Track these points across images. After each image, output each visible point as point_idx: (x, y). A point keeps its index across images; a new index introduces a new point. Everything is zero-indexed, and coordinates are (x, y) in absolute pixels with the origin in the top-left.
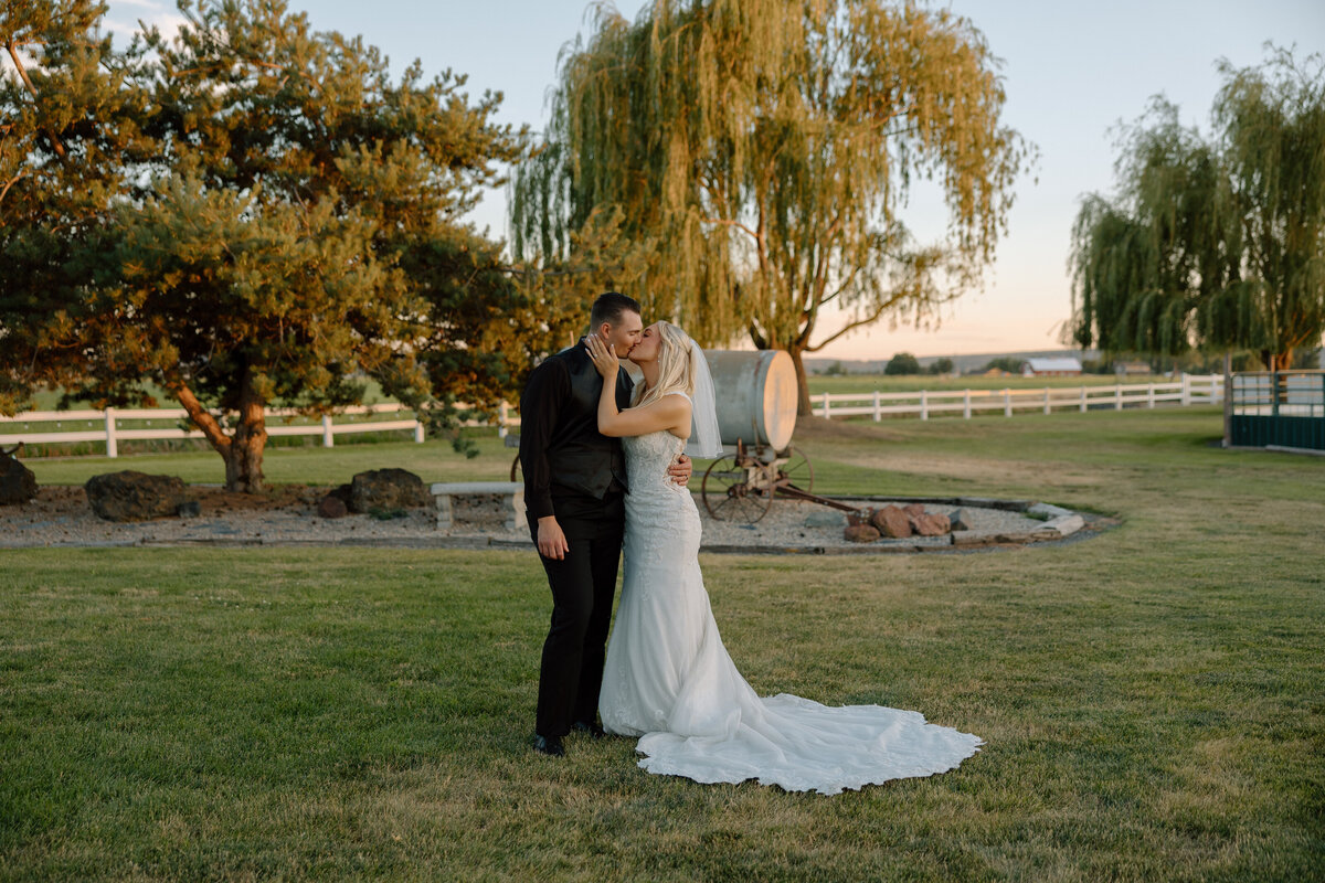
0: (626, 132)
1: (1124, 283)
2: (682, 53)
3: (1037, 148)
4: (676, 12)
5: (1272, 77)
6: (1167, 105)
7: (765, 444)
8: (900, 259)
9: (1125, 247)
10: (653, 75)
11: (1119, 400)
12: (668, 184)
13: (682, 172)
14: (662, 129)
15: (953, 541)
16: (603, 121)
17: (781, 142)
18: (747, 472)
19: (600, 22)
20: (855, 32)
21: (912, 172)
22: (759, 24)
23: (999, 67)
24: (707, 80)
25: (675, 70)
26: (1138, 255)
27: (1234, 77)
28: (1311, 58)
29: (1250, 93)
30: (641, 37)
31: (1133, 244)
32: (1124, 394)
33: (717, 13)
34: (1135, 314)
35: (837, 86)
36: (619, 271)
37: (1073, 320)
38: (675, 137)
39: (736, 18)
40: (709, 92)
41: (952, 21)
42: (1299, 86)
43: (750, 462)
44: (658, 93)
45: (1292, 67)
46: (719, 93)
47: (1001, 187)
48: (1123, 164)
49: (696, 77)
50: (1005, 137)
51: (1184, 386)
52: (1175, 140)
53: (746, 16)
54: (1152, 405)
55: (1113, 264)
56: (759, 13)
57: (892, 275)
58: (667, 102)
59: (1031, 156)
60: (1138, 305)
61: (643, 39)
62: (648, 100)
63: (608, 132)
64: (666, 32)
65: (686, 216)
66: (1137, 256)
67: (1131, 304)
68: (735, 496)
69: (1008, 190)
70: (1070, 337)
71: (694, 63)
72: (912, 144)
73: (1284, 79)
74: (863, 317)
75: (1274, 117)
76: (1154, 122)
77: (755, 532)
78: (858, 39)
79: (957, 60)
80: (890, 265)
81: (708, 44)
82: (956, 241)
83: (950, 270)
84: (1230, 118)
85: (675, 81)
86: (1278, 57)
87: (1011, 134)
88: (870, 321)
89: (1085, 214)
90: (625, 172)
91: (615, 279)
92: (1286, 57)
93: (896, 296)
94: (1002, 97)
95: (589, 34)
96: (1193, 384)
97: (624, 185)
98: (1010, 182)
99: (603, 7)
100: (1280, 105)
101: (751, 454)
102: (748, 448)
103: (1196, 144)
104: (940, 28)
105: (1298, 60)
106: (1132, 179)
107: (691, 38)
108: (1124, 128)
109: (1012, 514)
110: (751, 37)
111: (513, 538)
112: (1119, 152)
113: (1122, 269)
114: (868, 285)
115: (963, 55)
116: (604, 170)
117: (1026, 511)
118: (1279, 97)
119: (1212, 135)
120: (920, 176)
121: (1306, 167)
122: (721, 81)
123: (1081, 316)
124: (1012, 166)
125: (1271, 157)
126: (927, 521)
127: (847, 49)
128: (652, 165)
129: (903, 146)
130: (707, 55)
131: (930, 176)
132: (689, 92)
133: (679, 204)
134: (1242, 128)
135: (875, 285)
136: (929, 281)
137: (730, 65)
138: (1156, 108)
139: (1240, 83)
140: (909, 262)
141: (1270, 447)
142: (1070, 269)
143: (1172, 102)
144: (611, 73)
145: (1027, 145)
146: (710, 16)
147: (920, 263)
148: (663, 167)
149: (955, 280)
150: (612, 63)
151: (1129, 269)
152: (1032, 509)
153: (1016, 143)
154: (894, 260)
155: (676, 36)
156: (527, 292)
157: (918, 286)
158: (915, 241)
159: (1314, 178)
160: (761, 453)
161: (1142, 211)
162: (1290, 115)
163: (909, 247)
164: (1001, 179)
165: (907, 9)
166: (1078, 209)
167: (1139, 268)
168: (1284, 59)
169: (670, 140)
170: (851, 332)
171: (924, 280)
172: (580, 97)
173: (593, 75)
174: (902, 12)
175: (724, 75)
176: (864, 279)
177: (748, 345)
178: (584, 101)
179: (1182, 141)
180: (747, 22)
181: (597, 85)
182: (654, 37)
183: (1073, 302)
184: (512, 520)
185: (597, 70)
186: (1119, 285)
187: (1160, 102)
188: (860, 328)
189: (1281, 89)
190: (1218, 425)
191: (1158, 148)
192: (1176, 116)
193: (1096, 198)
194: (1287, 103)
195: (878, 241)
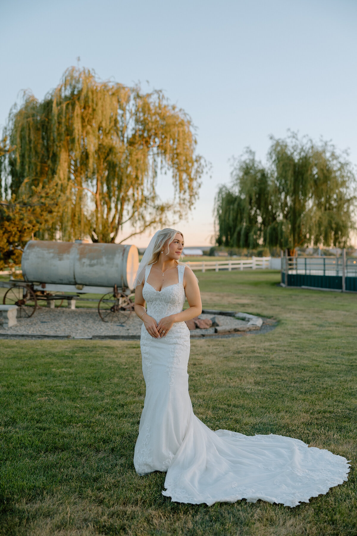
0: (40, 146)
1: (235, 220)
2: (66, 113)
3: (211, 164)
4: (63, 95)
5: (290, 142)
6: (251, 151)
7: (127, 287)
8: (154, 207)
9: (236, 206)
10: (53, 122)
11: (230, 267)
12: (59, 170)
13: (66, 165)
14: (57, 146)
15: (216, 331)
16: (30, 141)
17: (108, 155)
18: (118, 300)
19: (25, 98)
20: (137, 111)
21: (159, 171)
22: (100, 104)
23: (195, 130)
24: (77, 125)
25: (63, 120)
26: (240, 209)
27: (275, 142)
28: (304, 136)
29: (282, 149)
30: (48, 105)
31: (239, 205)
32: (233, 264)
33: (82, 97)
34: (239, 234)
35: (129, 133)
36: (55, 206)
37: (215, 235)
38: (63, 150)
39: (90, 101)
40: (78, 131)
41: (177, 110)
42: (300, 147)
43: (120, 295)
44: (56, 130)
45: (297, 139)
46: (82, 132)
47: (196, 179)
48: (234, 173)
49: (72, 124)
50: (198, 159)
51: (254, 262)
52: (253, 165)
53: (95, 100)
54: (242, 269)
55: (231, 212)
56: (100, 99)
57: (150, 214)
58: (59, 134)
59: (209, 167)
60: (241, 229)
61: (48, 106)
62: (50, 133)
63: (32, 145)
64: (59, 104)
65: (68, 184)
66: (240, 211)
67: (238, 229)
68: (114, 311)
69: (199, 180)
70: (214, 241)
71: (71, 118)
72: (159, 159)
73: (294, 144)
74: (138, 231)
75: (290, 159)
76: (246, 157)
77: (125, 328)
78: (138, 114)
79: (180, 125)
80: (150, 210)
81: (78, 110)
82: (177, 200)
83: (175, 212)
84: (274, 157)
85: (63, 125)
86: (292, 135)
87: (200, 158)
88: (141, 232)
89: (220, 192)
90: (39, 164)
91: (53, 209)
92: (295, 136)
93: (152, 222)
94: (196, 142)
95: (21, 103)
96: (257, 261)
97: (39, 169)
98: (200, 177)
99: (27, 92)
100: (292, 154)
101: (120, 291)
102: (119, 288)
103: (260, 167)
104: (172, 112)
105: (299, 136)
106: (237, 180)
107: (70, 107)
108: (234, 159)
109: (229, 318)
110: (97, 109)
111: (9, 333)
112: (232, 169)
113: (235, 215)
114: (141, 217)
115: (182, 124)
116: (30, 162)
117: (234, 316)
118: (292, 151)
119: (267, 164)
120: (161, 173)
121: (302, 178)
122: (83, 127)
123: (218, 233)
124: (201, 171)
125: (290, 173)
126: (202, 322)
127: (134, 118)
128: (52, 161)
129: (155, 161)
130: (77, 115)
131: (166, 173)
132: (70, 131)
133: (64, 179)
134: (279, 162)
135: (143, 217)
136: (166, 217)
137: (86, 120)
138: (247, 152)
139: (277, 144)
140: (158, 209)
141: (303, 287)
142: (214, 214)
143: (253, 150)
144: (33, 120)
145: (207, 163)
146: (79, 99)
147: (162, 209)
148: (57, 162)
149: (176, 217)
150: (33, 115)
151: (237, 215)
152: (237, 315)
153: (202, 161)
154: (152, 208)
155: (64, 106)
156: (11, 215)
157: (161, 219)
158: (160, 200)
159: (306, 182)
160: (124, 291)
161: (240, 192)
162: (296, 158)
163: (158, 202)
164: (196, 176)
165: (159, 104)
166: (217, 190)
167: (241, 214)
168: (294, 136)
169: (60, 151)
170: (133, 237)
171: (164, 216)
172: (19, 129)
173: (25, 120)
174: (157, 104)
175: (84, 124)
176: (139, 215)
177: (90, 241)
178: (21, 131)
179: (255, 166)
180: (95, 102)
181: (28, 125)
182: (54, 105)
183: (215, 227)
184: (7, 323)
185: (27, 118)
186: (233, 221)
187: (248, 150)
188: (137, 236)
189: (293, 148)
190: (278, 277)
191: (247, 168)
192: (254, 156)
193: (224, 186)
194: (295, 153)
195: (145, 199)
